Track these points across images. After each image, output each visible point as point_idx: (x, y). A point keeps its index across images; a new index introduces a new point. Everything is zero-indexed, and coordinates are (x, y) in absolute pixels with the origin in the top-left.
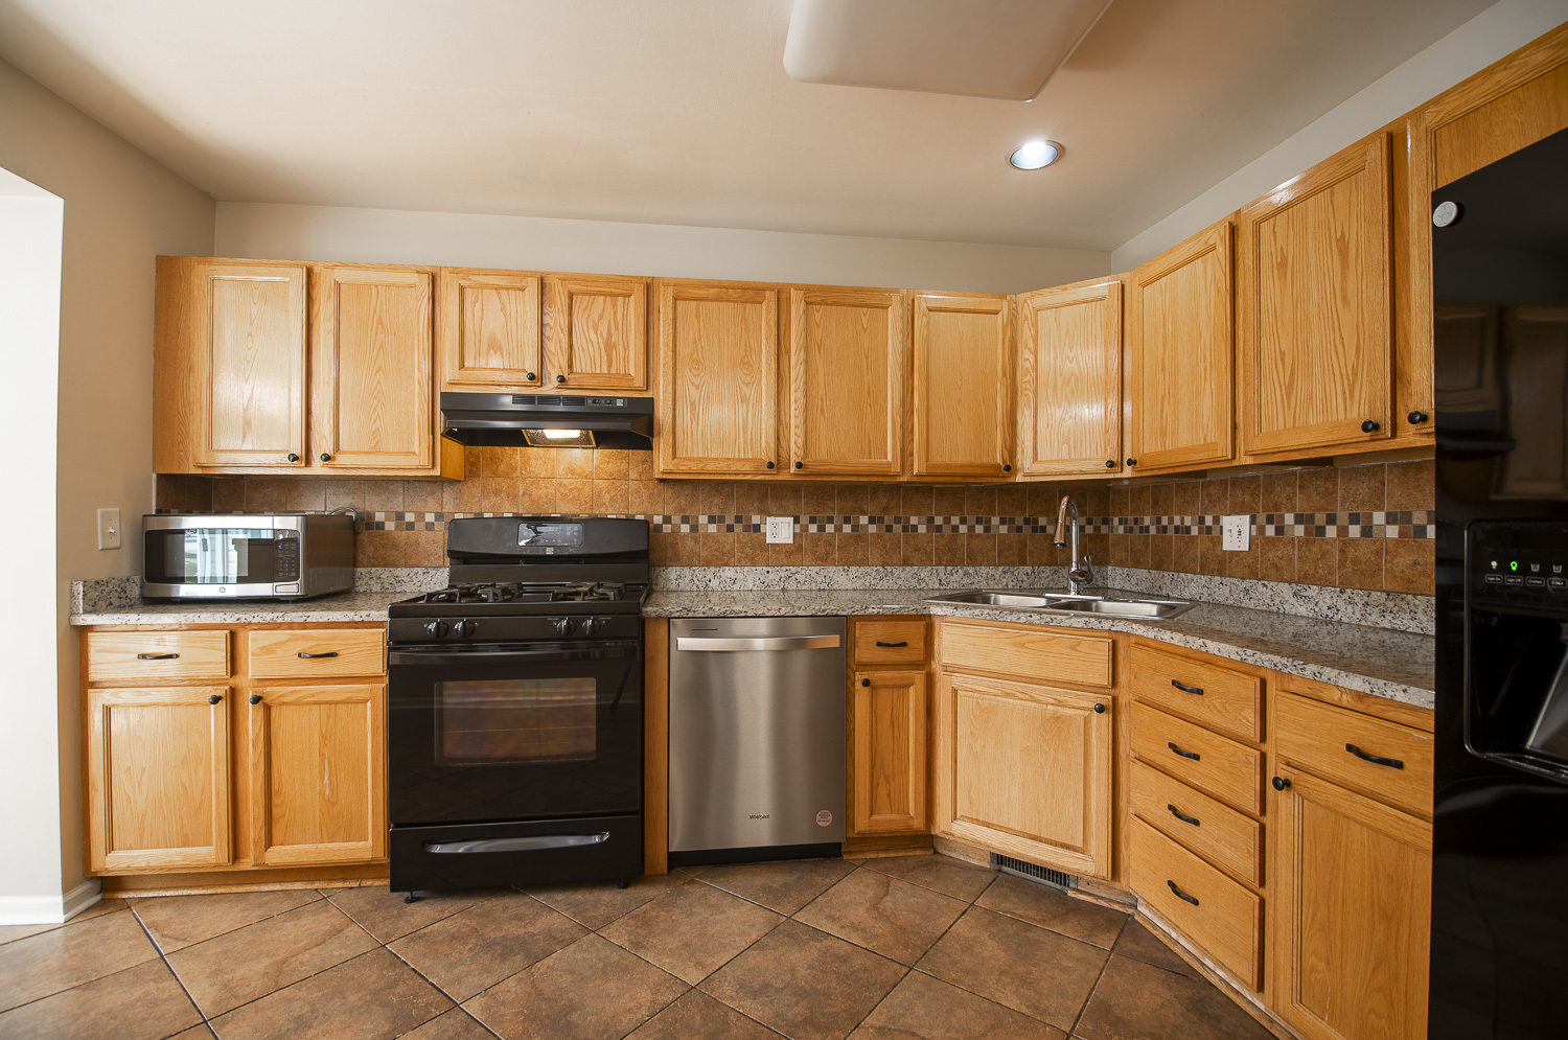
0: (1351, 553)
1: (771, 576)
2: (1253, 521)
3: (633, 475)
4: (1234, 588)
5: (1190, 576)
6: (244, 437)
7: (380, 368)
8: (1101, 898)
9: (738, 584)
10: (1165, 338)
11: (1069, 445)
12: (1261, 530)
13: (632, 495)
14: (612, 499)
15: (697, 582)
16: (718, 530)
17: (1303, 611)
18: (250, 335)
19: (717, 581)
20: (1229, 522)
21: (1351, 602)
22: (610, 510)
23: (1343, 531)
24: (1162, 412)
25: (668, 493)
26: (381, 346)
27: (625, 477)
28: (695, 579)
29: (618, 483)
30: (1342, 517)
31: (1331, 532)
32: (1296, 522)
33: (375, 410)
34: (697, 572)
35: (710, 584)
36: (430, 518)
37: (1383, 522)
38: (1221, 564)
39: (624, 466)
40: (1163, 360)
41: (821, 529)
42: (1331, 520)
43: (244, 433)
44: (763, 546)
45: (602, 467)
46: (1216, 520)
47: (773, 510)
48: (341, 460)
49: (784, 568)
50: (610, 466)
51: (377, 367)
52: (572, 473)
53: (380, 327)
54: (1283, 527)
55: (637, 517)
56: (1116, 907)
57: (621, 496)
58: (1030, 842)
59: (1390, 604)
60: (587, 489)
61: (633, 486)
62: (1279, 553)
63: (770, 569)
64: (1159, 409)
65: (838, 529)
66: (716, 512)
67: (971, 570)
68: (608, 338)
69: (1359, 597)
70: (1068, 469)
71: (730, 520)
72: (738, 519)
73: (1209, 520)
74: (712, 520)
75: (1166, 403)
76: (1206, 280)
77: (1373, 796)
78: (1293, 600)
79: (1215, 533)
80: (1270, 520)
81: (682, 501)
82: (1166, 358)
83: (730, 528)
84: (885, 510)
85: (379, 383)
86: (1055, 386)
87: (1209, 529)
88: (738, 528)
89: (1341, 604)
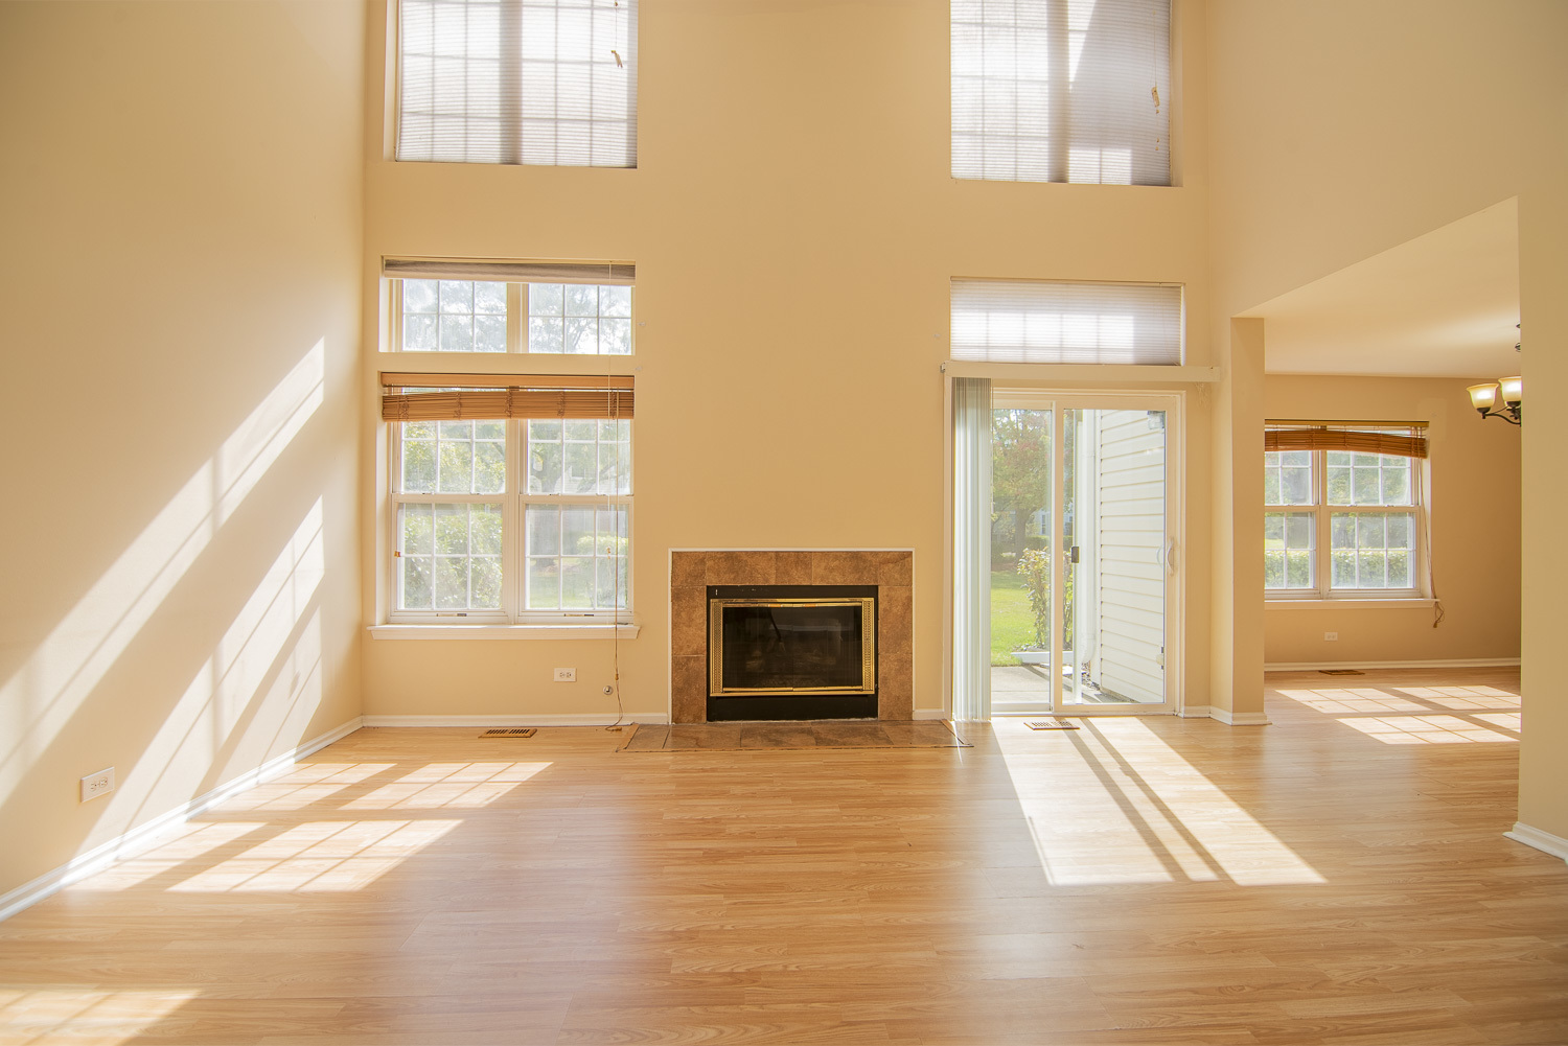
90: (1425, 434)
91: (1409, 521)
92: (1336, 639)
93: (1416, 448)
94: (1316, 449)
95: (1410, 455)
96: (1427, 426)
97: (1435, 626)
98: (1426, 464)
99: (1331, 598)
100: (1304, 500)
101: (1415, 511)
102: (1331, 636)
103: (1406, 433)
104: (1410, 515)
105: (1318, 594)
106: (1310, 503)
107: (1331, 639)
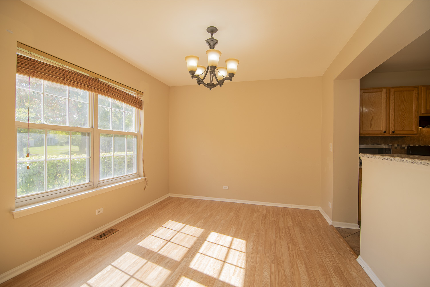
6: (370, 128)
7: (405, 111)
18: (372, 105)
26: (405, 106)
33: (403, 120)
36: (396, 145)
43: (371, 127)
48: (396, 132)
51: (404, 111)
53: (404, 101)
85: (404, 114)
90: (142, 98)
91: (134, 140)
92: (102, 212)
93: (137, 103)
94: (92, 91)
95: (136, 107)
96: (143, 95)
97: (145, 189)
98: (142, 112)
99: (100, 186)
100: (84, 124)
101: (136, 135)
102: (99, 211)
103: (133, 94)
104: (135, 137)
105: (92, 186)
106: (87, 126)
107: (100, 213)
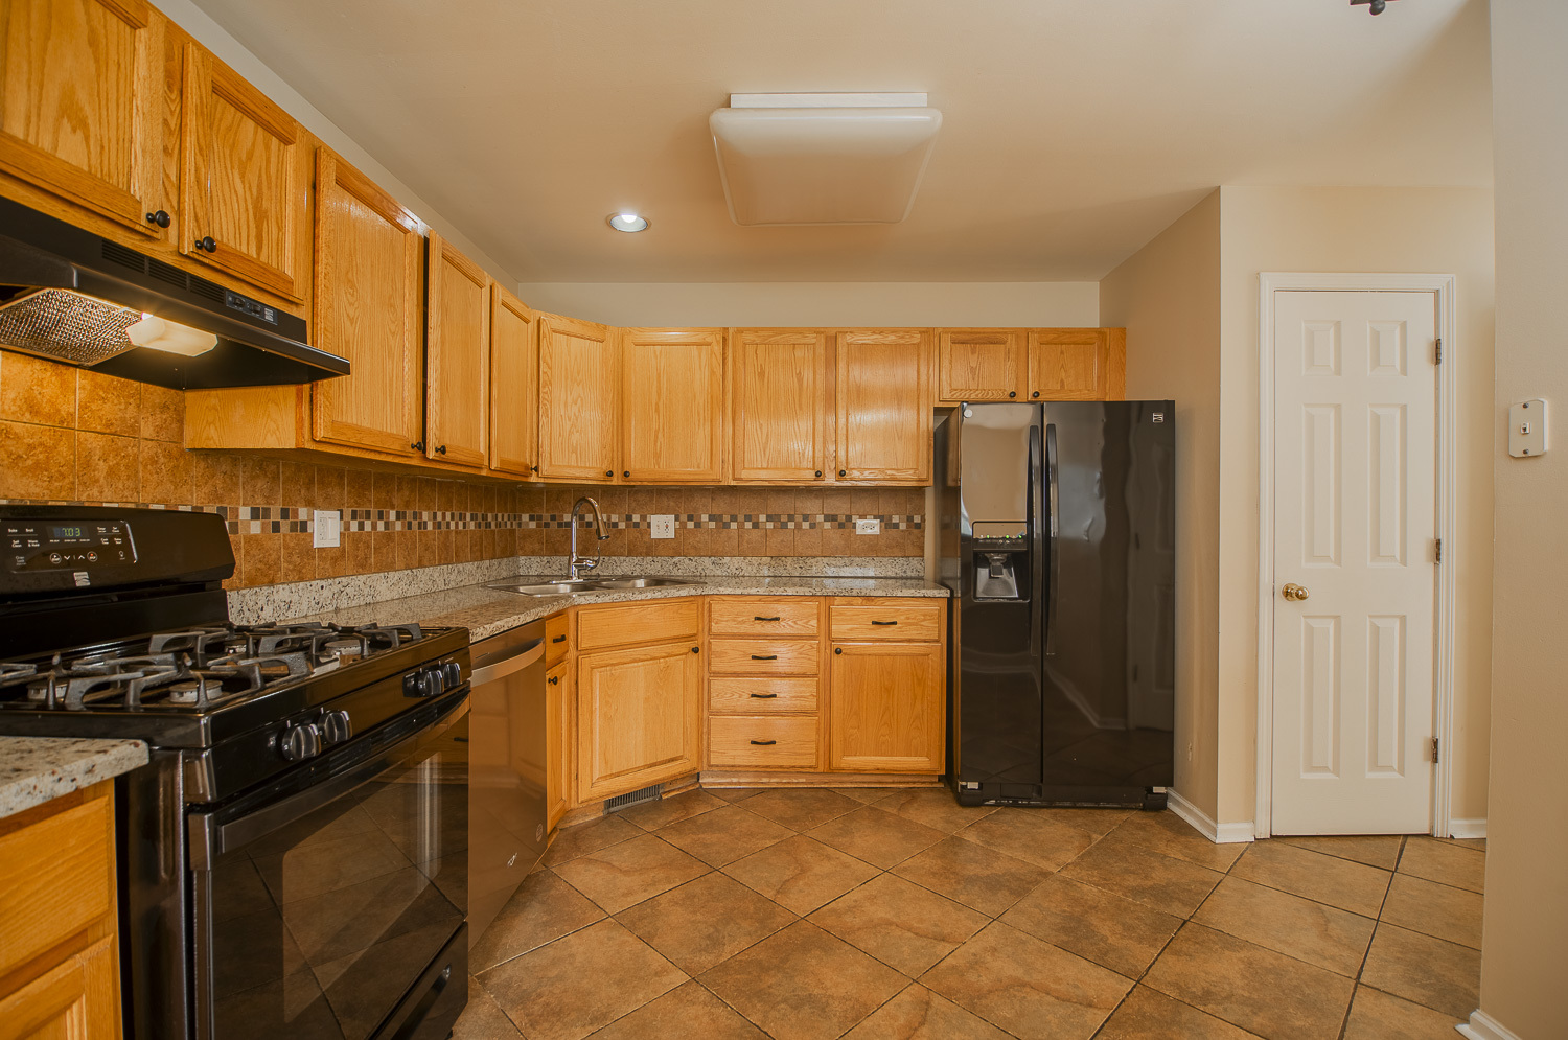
0: (746, 537)
1: (326, 592)
2: (677, 519)
3: (147, 430)
4: (664, 563)
5: (622, 558)
8: (680, 789)
9: (293, 609)
10: (659, 388)
11: (576, 454)
12: (683, 525)
13: (145, 466)
14: (111, 472)
15: (247, 613)
16: (263, 529)
17: (719, 572)
19: (271, 607)
20: (655, 520)
21: (750, 564)
22: (108, 494)
23: (741, 526)
24: (656, 442)
25: (198, 469)
27: (132, 431)
28: (245, 609)
29: (121, 442)
30: (741, 518)
31: (734, 525)
32: (710, 520)
34: (247, 597)
35: (263, 614)
37: (765, 520)
38: (652, 549)
39: (131, 411)
40: (657, 404)
41: (361, 526)
42: (734, 518)
44: (308, 552)
45: (94, 407)
46: (643, 518)
47: (319, 500)
49: (337, 580)
50: (107, 406)
52: (34, 409)
54: (700, 523)
55: (154, 507)
56: (690, 788)
57: (127, 467)
58: (649, 770)
59: (773, 563)
60: (63, 449)
61: (148, 450)
62: (697, 539)
63: (323, 583)
64: (653, 439)
65: (374, 526)
66: (260, 503)
67: (460, 566)
68: (258, 198)
69: (755, 560)
70: (577, 475)
71: (275, 516)
72: (285, 514)
73: (636, 518)
74: (255, 514)
75: (660, 435)
76: (700, 362)
77: (882, 640)
78: (712, 567)
79: (643, 526)
80: (690, 518)
81: (219, 481)
82: (661, 404)
83: (276, 527)
84: (407, 504)
86: (566, 403)
87: (637, 525)
88: (285, 526)
89: (744, 566)
